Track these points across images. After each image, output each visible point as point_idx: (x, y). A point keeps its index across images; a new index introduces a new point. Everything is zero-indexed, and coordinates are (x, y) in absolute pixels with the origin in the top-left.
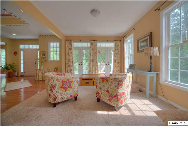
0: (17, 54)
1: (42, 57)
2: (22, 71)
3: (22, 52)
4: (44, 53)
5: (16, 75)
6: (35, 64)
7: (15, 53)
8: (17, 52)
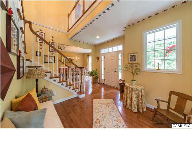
0: (99, 60)
1: (130, 62)
2: (103, 78)
3: (103, 57)
4: (134, 56)
5: (98, 82)
6: (116, 71)
7: (98, 59)
8: (99, 58)
